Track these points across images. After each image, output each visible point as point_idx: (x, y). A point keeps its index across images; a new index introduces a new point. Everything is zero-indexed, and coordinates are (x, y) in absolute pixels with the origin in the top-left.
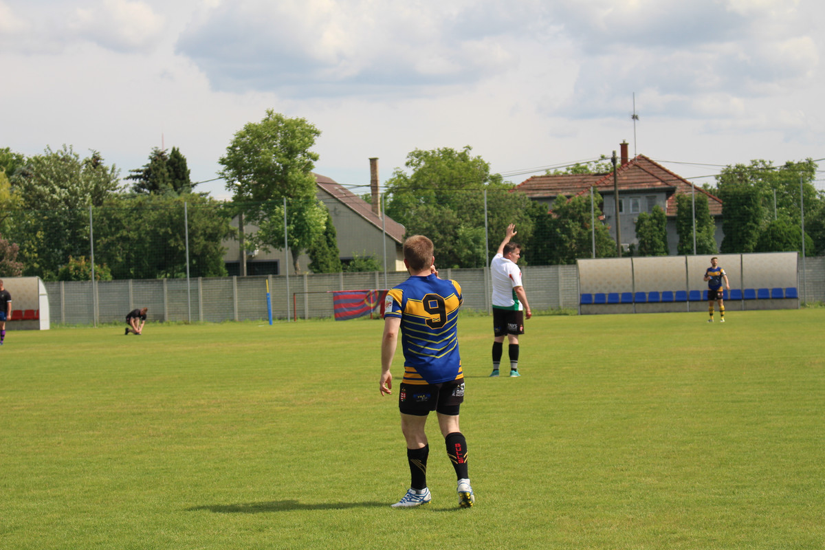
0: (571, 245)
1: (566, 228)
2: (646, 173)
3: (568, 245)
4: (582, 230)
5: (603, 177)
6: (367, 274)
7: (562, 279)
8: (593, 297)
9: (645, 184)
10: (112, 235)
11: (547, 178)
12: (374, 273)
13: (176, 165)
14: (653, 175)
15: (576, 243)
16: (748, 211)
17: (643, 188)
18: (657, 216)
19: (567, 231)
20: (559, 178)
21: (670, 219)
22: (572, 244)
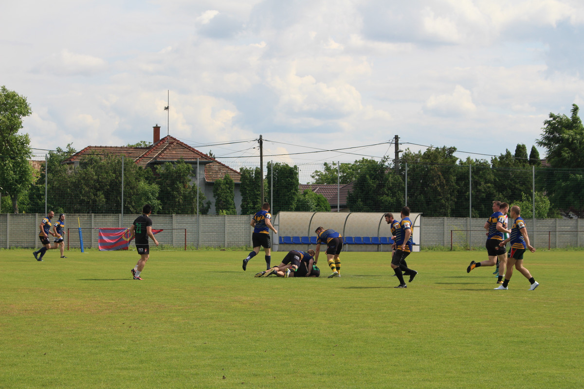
3: (177, 200)
7: (227, 225)
8: (283, 239)
11: (100, 148)
16: (292, 182)
18: (229, 182)
19: (178, 190)
21: (237, 185)
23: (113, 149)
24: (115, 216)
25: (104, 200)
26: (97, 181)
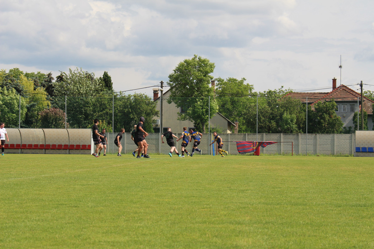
0: (325, 126)
1: (322, 117)
2: (349, 94)
3: (323, 125)
4: (329, 118)
5: (326, 94)
6: (242, 134)
7: (336, 140)
8: (361, 149)
9: (349, 98)
10: (101, 111)
11: (297, 94)
12: (245, 134)
13: (107, 80)
14: (353, 95)
15: (327, 124)
17: (349, 100)
19: (324, 119)
20: (303, 94)
21: (369, 116)
22: (325, 124)
23: (305, 94)
24: (261, 134)
25: (275, 125)
26: (272, 114)
